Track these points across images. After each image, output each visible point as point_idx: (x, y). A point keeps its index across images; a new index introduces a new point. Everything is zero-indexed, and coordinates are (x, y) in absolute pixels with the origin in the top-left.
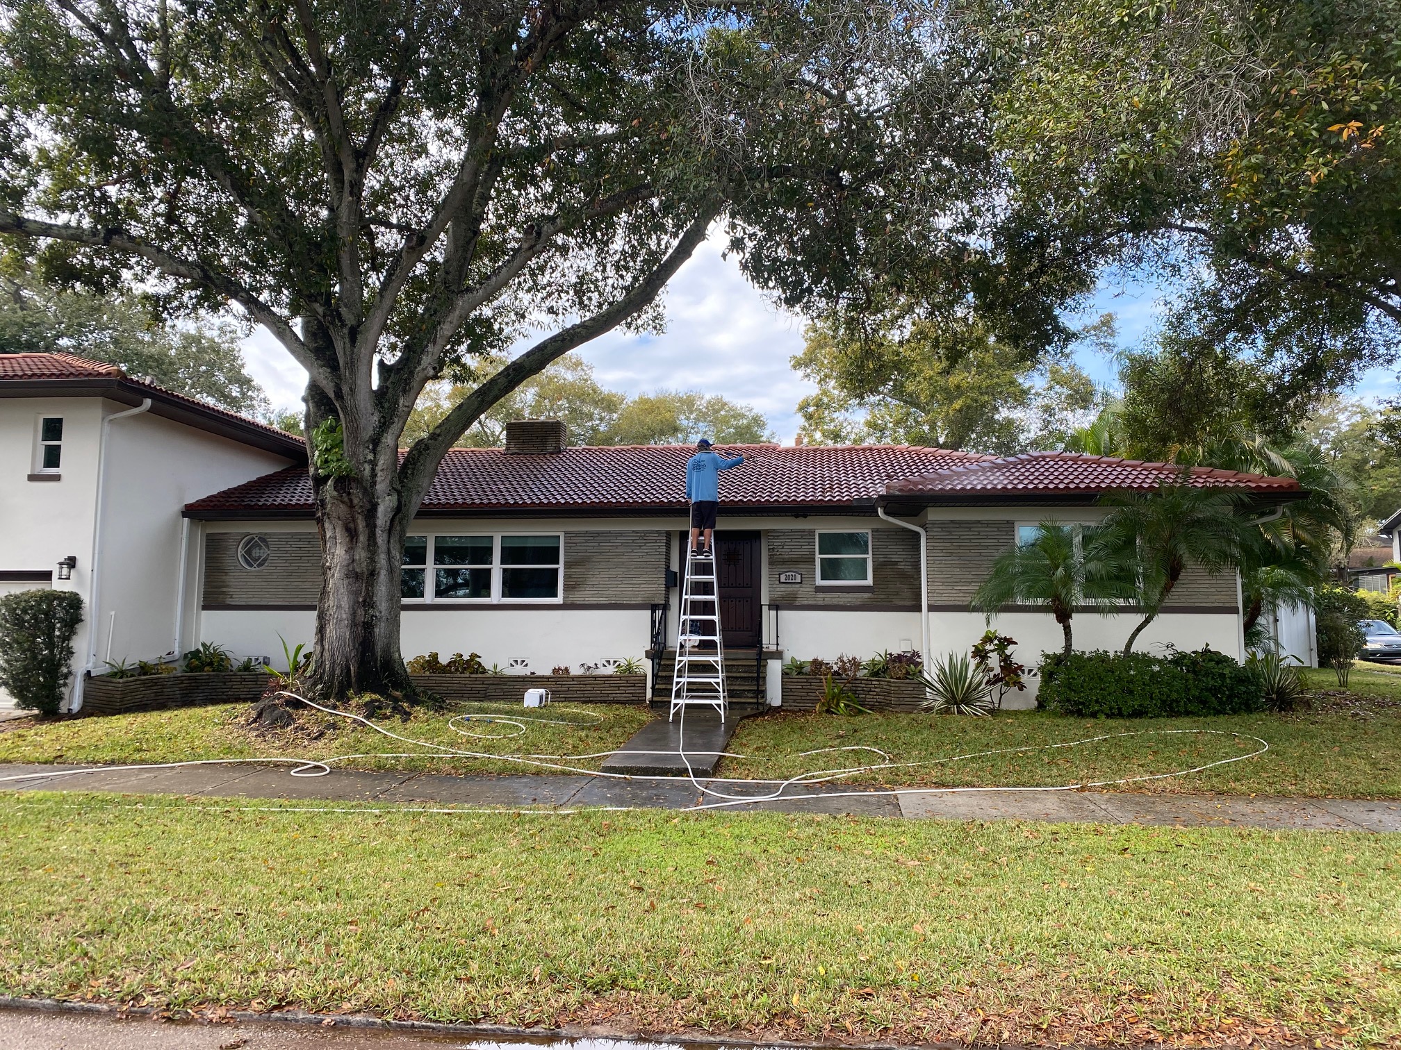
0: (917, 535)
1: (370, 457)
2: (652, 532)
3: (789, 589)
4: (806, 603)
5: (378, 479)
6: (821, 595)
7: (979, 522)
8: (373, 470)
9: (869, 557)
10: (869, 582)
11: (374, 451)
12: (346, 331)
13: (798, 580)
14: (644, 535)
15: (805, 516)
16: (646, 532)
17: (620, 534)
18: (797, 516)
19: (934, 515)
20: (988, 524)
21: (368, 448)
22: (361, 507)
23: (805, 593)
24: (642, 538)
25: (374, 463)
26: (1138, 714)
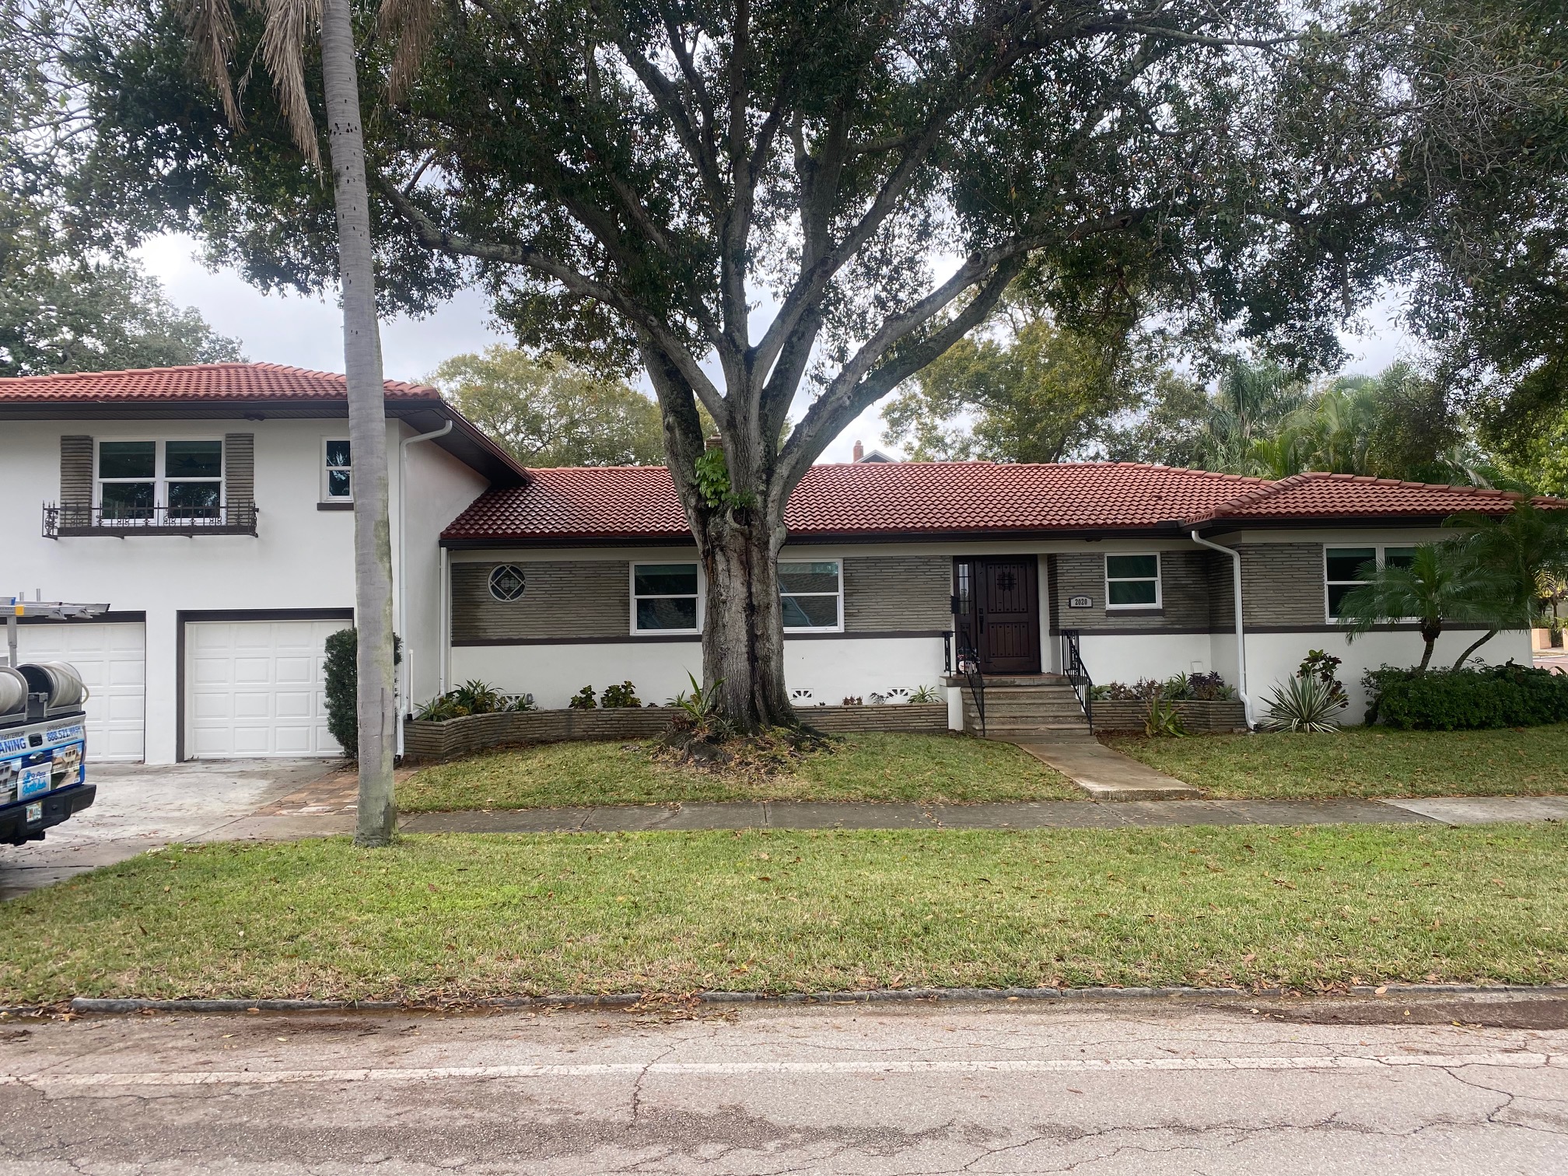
0: (1230, 558)
1: (762, 487)
2: (936, 557)
3: (1079, 613)
4: (1097, 627)
5: (770, 510)
6: (1112, 619)
7: (1291, 545)
8: (765, 501)
9: (1158, 581)
10: (1158, 604)
11: (768, 482)
12: (740, 357)
13: (1089, 604)
14: (927, 561)
15: (1098, 539)
16: (930, 558)
17: (902, 560)
18: (1088, 540)
19: (1248, 538)
20: (1299, 546)
21: (761, 478)
22: (759, 539)
23: (1094, 618)
24: (926, 564)
25: (765, 494)
26: (1483, 725)
